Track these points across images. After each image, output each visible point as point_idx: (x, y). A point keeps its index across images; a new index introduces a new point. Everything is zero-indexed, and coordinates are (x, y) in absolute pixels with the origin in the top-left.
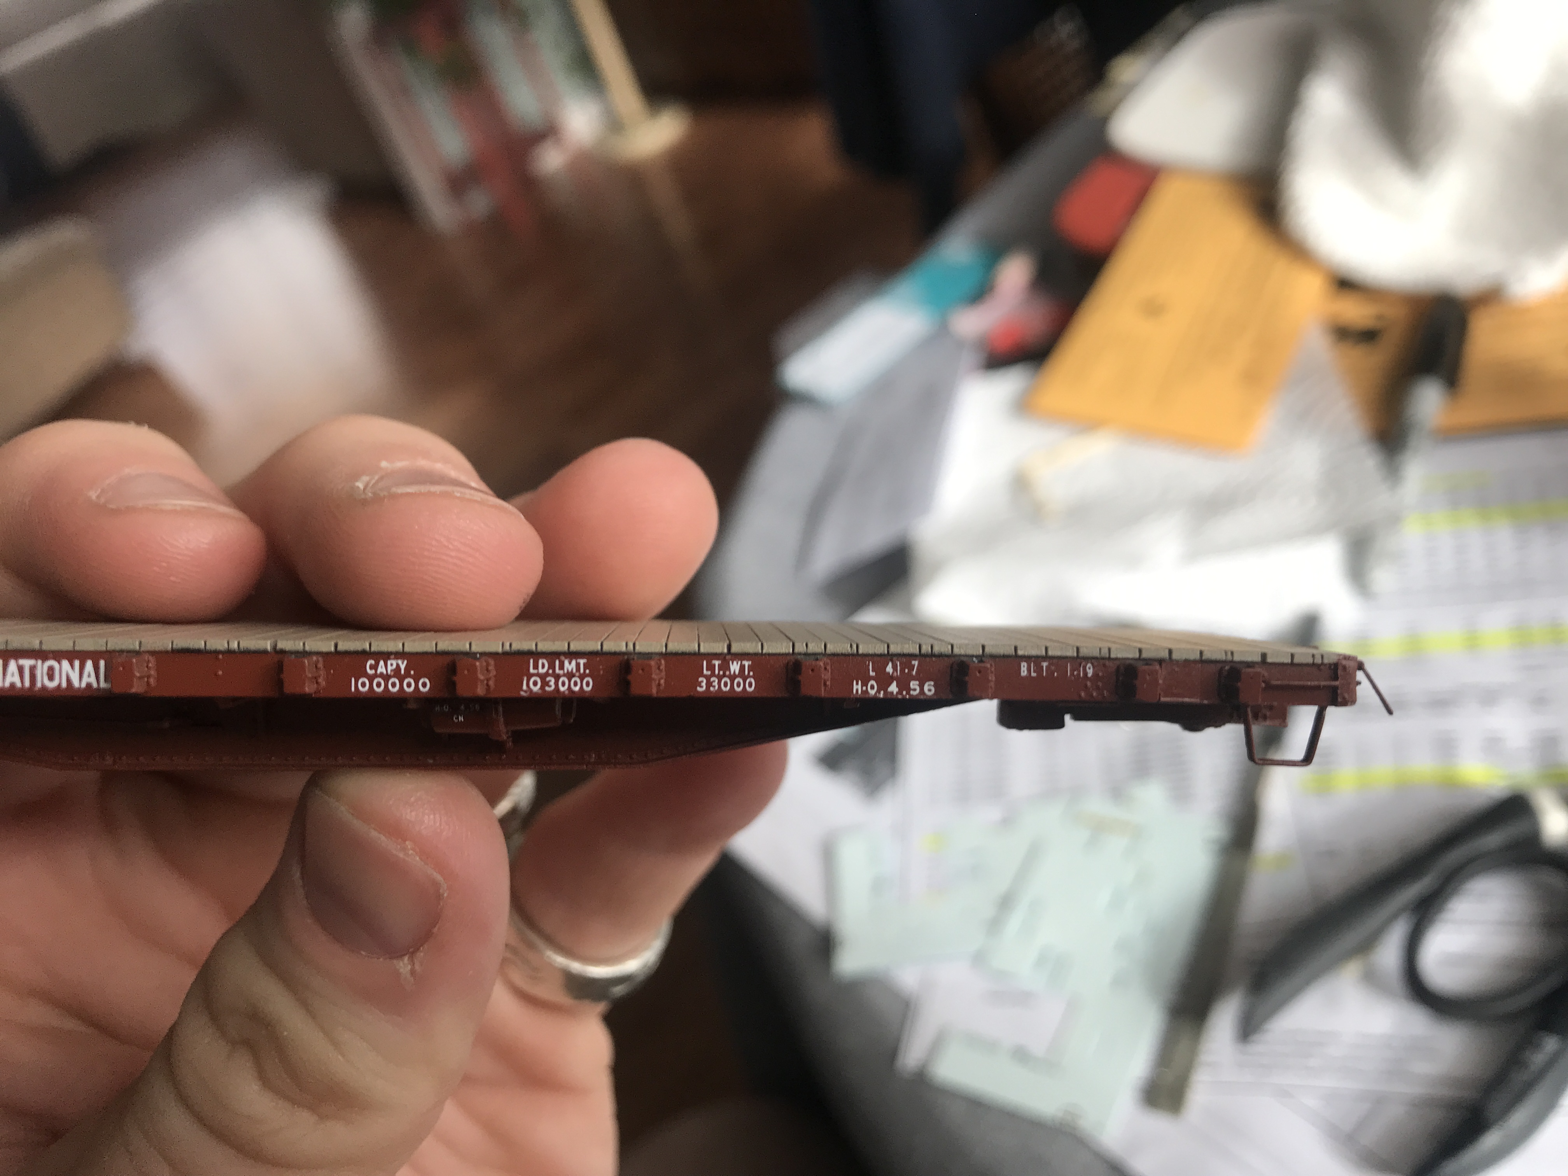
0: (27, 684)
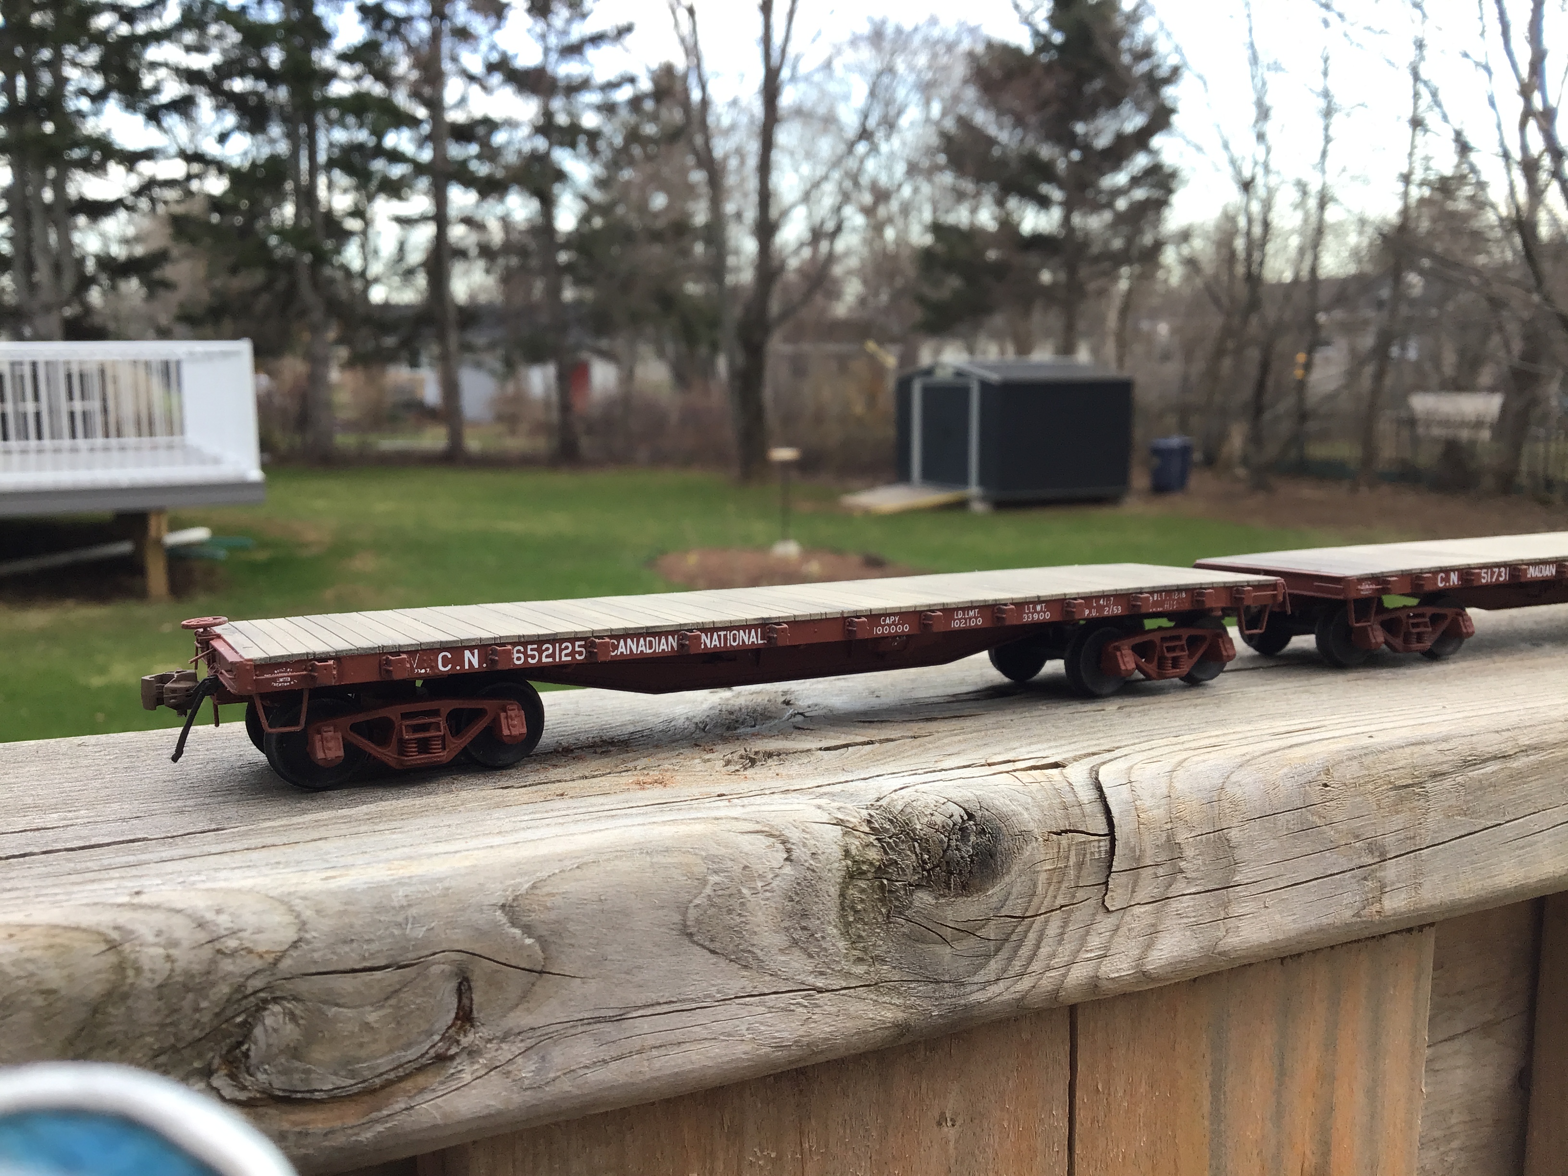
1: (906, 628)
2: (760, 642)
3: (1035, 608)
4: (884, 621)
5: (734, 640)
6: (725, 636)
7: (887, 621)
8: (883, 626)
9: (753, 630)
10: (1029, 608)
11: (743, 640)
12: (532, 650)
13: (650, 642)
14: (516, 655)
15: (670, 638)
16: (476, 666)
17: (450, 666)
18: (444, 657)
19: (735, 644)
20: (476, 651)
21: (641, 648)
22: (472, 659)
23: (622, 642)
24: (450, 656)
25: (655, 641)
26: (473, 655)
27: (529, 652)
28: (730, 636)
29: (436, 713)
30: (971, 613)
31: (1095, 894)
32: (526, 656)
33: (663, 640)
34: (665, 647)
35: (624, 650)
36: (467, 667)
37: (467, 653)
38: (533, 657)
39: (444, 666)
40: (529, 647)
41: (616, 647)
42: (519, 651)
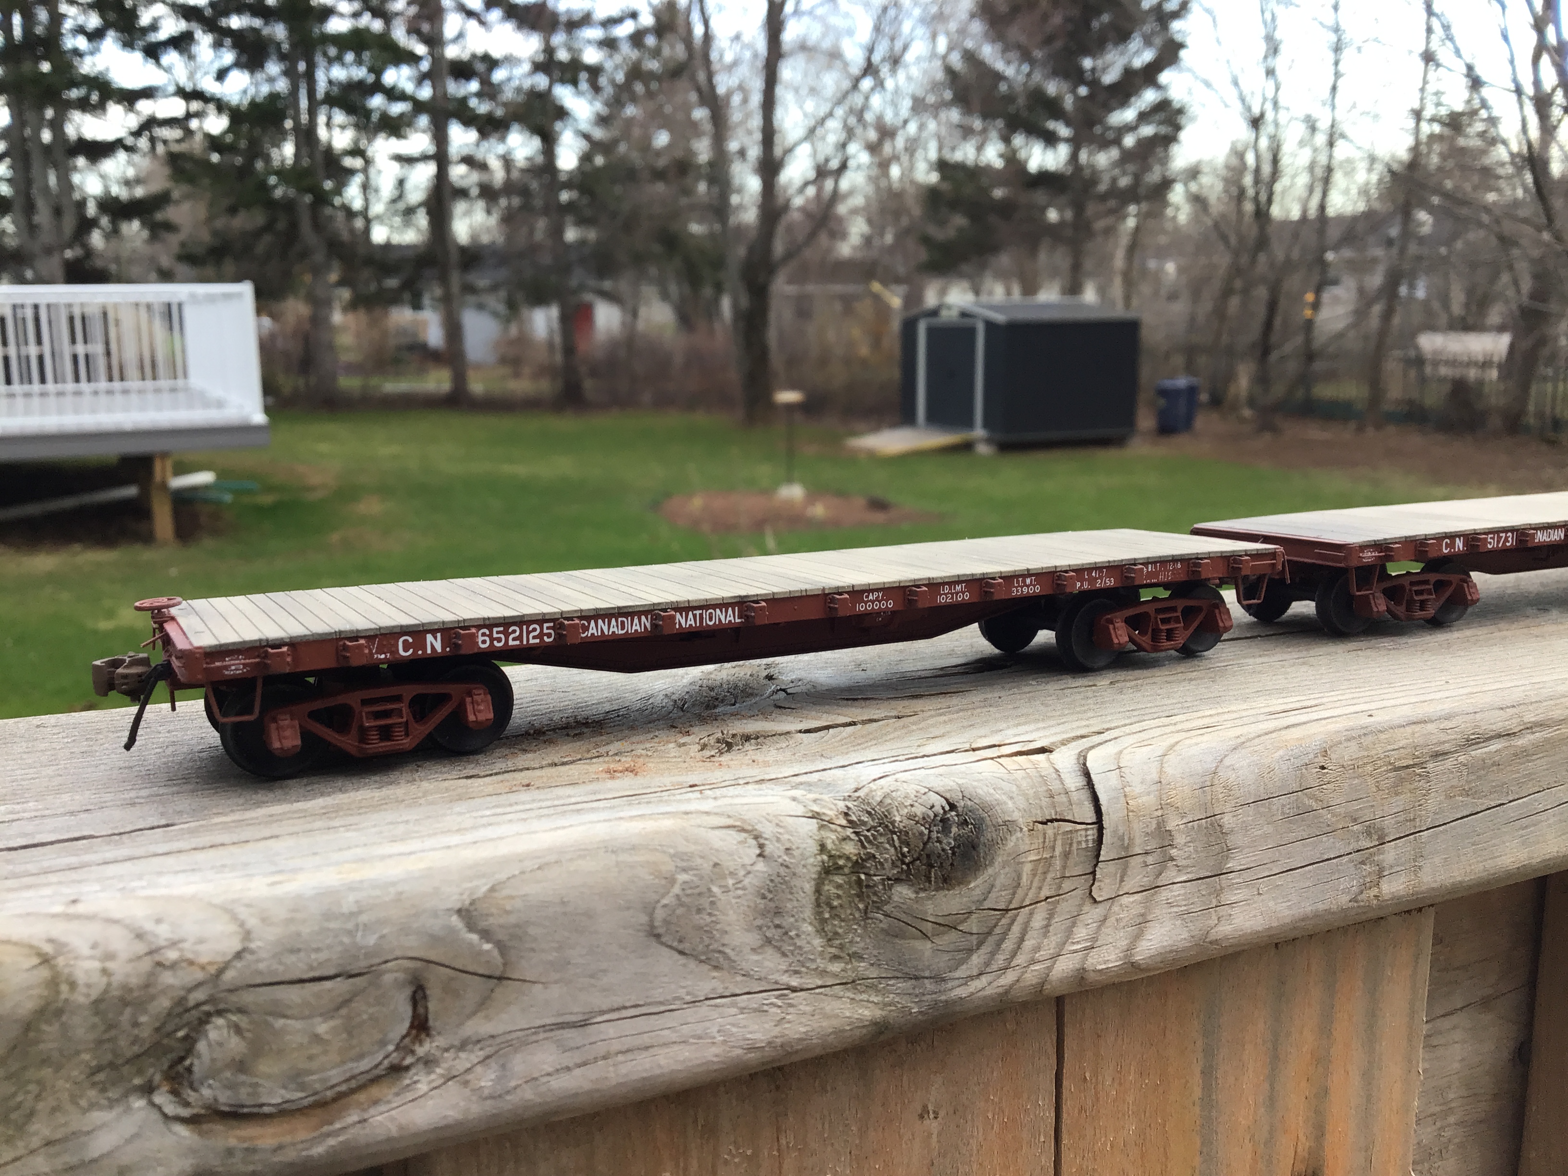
1: (891, 604)
2: (737, 621)
3: (1024, 581)
4: (867, 597)
5: (711, 619)
6: (701, 615)
7: (871, 597)
8: (866, 603)
9: (730, 609)
10: (1018, 582)
11: (720, 620)
12: (498, 632)
13: (623, 623)
14: (481, 639)
15: (643, 618)
16: (439, 650)
17: (411, 651)
18: (405, 641)
19: (711, 623)
20: (439, 635)
21: (613, 628)
22: (434, 643)
23: (593, 623)
24: (411, 640)
25: (627, 621)
26: (436, 638)
27: (495, 635)
28: (706, 615)
29: (398, 698)
30: (958, 588)
31: (1082, 883)
32: (492, 639)
33: (636, 621)
34: (638, 628)
35: (595, 631)
36: (429, 651)
37: (429, 637)
38: (499, 640)
39: (405, 650)
40: (495, 630)
41: (586, 629)
42: (484, 634)
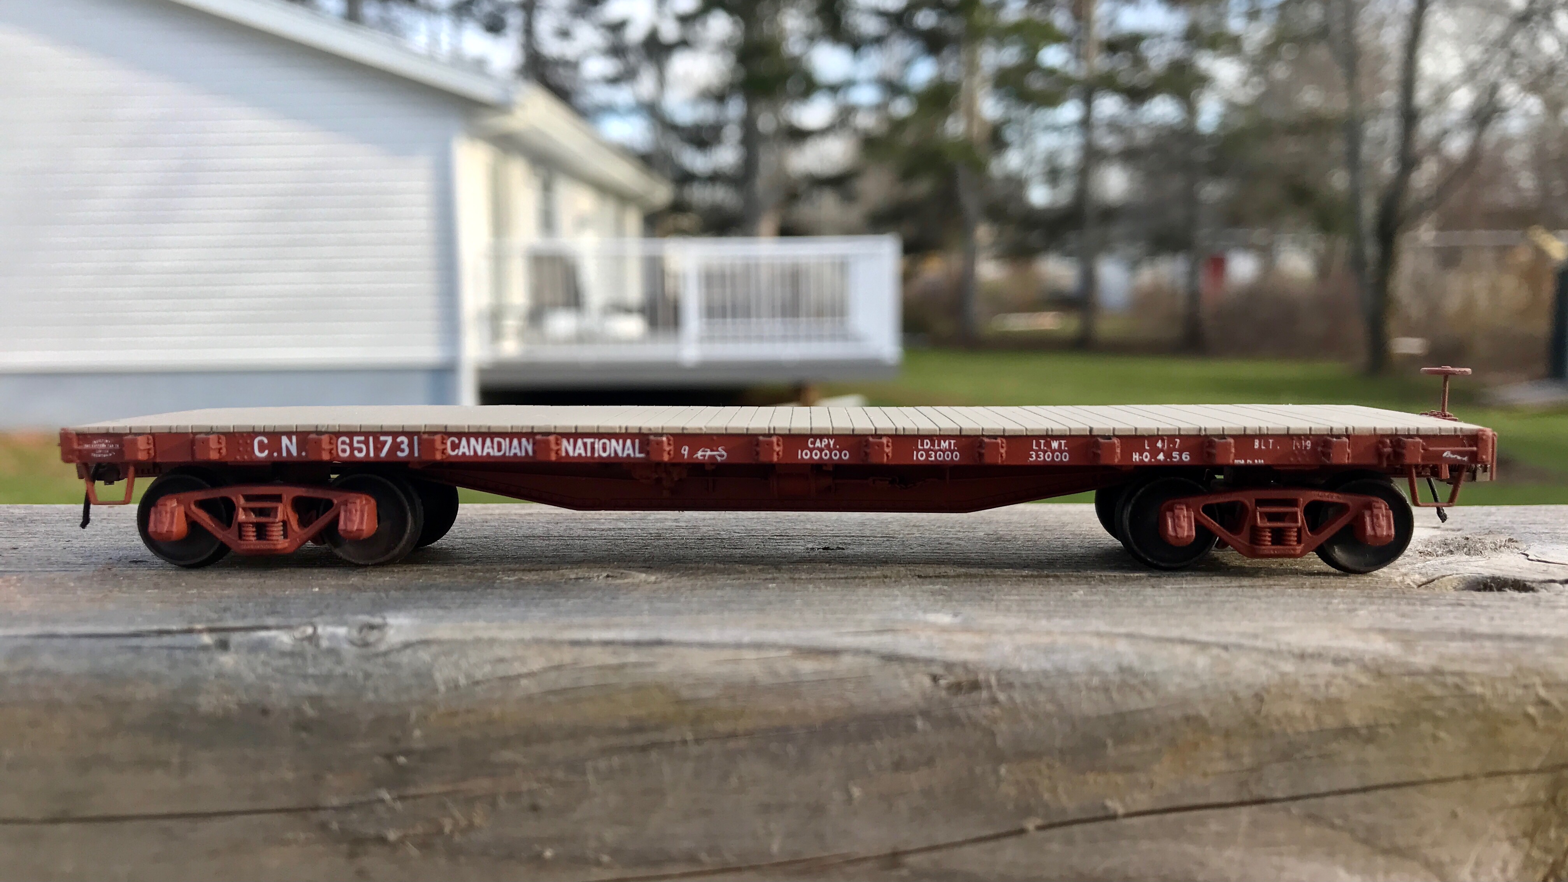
0: (589, 454)
